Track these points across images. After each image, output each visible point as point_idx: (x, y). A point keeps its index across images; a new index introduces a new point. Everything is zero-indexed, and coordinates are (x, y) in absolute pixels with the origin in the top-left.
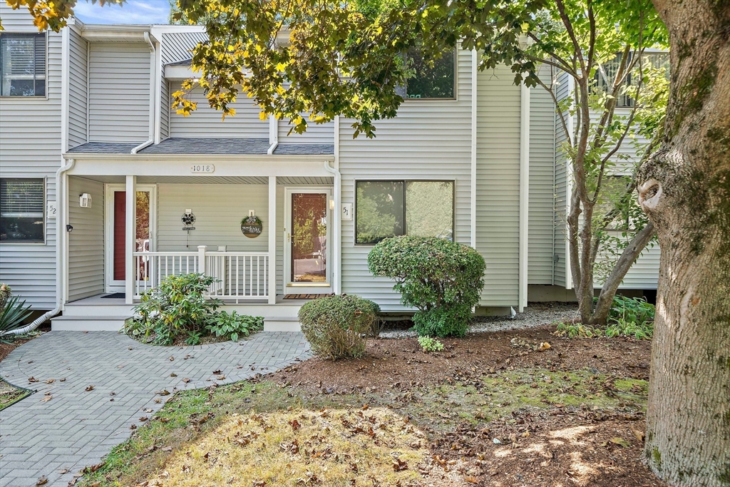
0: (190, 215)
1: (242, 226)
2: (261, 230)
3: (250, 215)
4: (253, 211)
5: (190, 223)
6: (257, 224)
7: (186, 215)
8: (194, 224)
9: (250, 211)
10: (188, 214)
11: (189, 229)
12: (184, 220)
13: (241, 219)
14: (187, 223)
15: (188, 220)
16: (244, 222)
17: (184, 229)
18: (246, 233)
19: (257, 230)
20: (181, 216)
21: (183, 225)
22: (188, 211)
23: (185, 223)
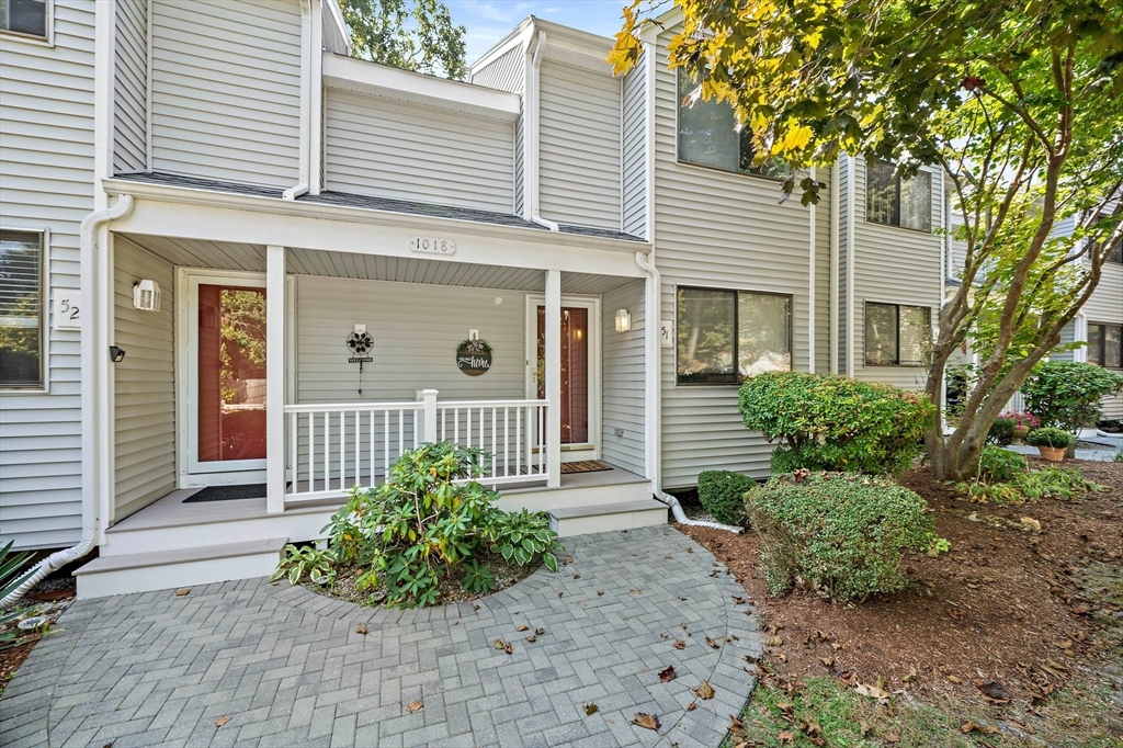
0: (363, 336)
1: (458, 356)
2: (490, 363)
3: (471, 339)
4: (477, 331)
5: (363, 350)
6: (483, 353)
7: (357, 336)
8: (371, 352)
9: (472, 331)
10: (360, 334)
11: (361, 361)
12: (353, 343)
13: (456, 345)
14: (358, 350)
15: (361, 343)
16: (463, 350)
17: (351, 361)
18: (466, 368)
19: (483, 363)
20: (346, 335)
21: (350, 352)
22: (360, 329)
23: (354, 350)
